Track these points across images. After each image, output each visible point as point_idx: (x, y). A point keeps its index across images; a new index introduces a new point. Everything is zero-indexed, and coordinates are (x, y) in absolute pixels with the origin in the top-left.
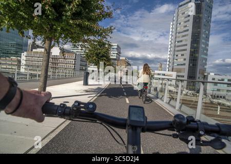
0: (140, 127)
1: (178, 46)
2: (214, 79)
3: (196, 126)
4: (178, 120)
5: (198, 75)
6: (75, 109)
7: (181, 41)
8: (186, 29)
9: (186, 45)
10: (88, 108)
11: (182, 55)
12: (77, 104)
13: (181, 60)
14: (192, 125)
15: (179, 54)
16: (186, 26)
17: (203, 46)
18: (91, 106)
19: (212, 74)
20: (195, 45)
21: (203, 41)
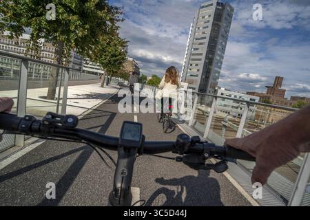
0: (134, 148)
1: (193, 55)
2: (222, 94)
3: (202, 148)
4: (181, 141)
5: (209, 89)
6: (46, 123)
7: (197, 49)
8: (204, 36)
9: (201, 54)
10: (66, 122)
11: (197, 65)
12: (50, 116)
13: (194, 71)
14: (198, 146)
15: (194, 63)
16: (204, 33)
17: (218, 58)
18: (70, 120)
19: (223, 89)
20: (210, 56)
21: (218, 52)
